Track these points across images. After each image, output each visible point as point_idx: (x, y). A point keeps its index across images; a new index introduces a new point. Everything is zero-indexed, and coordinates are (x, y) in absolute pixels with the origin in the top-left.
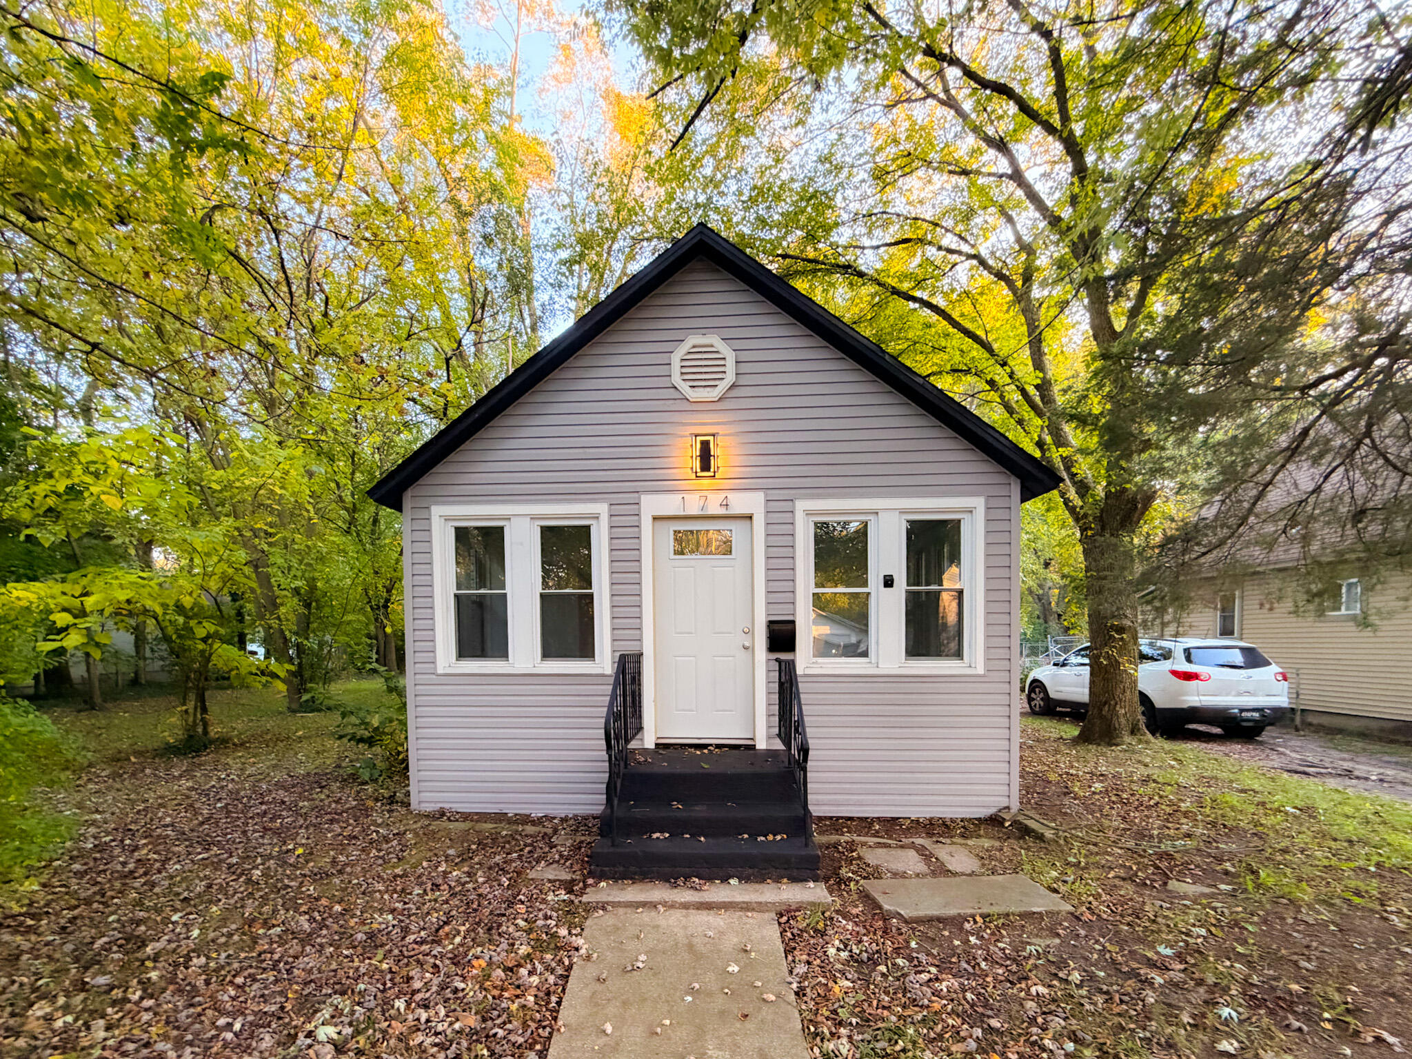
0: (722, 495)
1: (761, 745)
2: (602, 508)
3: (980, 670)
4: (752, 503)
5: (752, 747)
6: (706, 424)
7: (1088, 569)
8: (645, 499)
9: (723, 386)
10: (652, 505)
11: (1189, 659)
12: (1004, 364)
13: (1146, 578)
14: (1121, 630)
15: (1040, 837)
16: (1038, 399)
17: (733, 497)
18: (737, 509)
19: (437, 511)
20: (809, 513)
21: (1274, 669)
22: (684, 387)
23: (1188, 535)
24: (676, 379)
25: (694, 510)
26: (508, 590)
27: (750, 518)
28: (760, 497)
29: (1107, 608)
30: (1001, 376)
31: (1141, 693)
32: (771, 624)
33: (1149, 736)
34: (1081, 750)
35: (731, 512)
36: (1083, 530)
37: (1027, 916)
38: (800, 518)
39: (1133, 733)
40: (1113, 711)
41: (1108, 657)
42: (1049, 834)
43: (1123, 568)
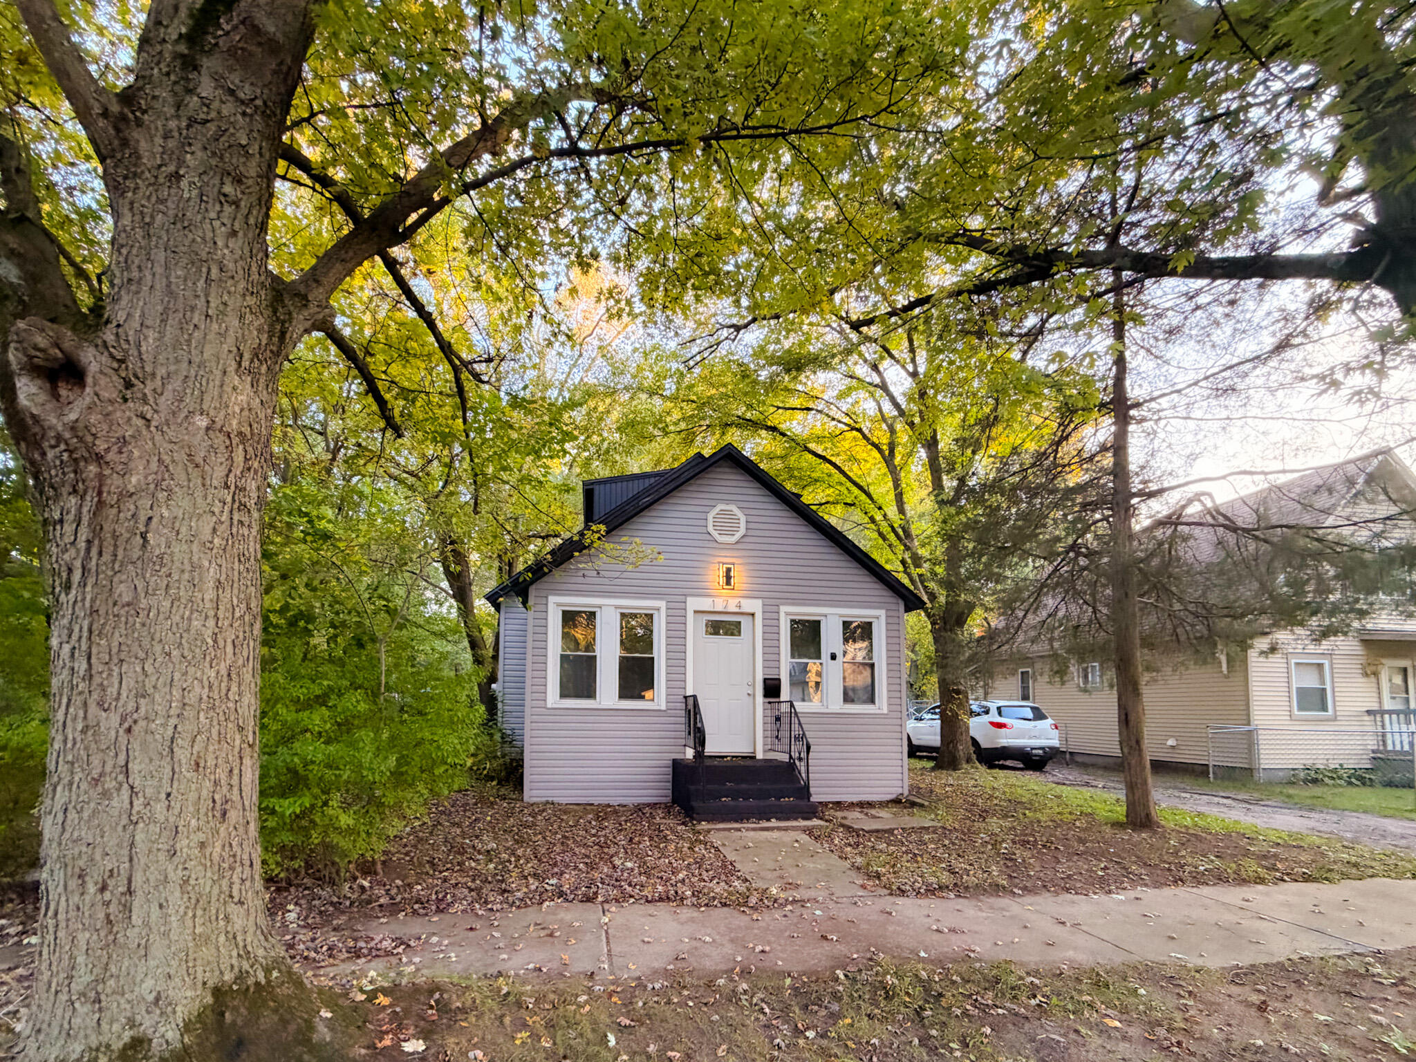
0: (737, 600)
1: (760, 756)
2: (662, 604)
3: (885, 711)
4: (755, 606)
5: (754, 758)
6: (728, 558)
7: (937, 651)
8: (689, 599)
9: (738, 536)
10: (693, 604)
11: (1000, 714)
12: (880, 508)
13: (971, 660)
14: (958, 692)
15: (922, 806)
16: (901, 533)
17: (744, 602)
18: (746, 609)
19: (552, 599)
20: (787, 614)
21: (1050, 721)
22: (715, 534)
23: (992, 635)
24: (710, 529)
25: (720, 609)
26: (597, 653)
27: (753, 615)
28: (759, 602)
29: (950, 677)
30: (878, 517)
31: (973, 738)
32: (765, 680)
33: (978, 764)
34: (938, 773)
35: (742, 610)
36: (933, 624)
37: (924, 828)
38: (782, 615)
39: (968, 762)
40: (955, 747)
41: (951, 710)
42: (926, 803)
43: (958, 653)
